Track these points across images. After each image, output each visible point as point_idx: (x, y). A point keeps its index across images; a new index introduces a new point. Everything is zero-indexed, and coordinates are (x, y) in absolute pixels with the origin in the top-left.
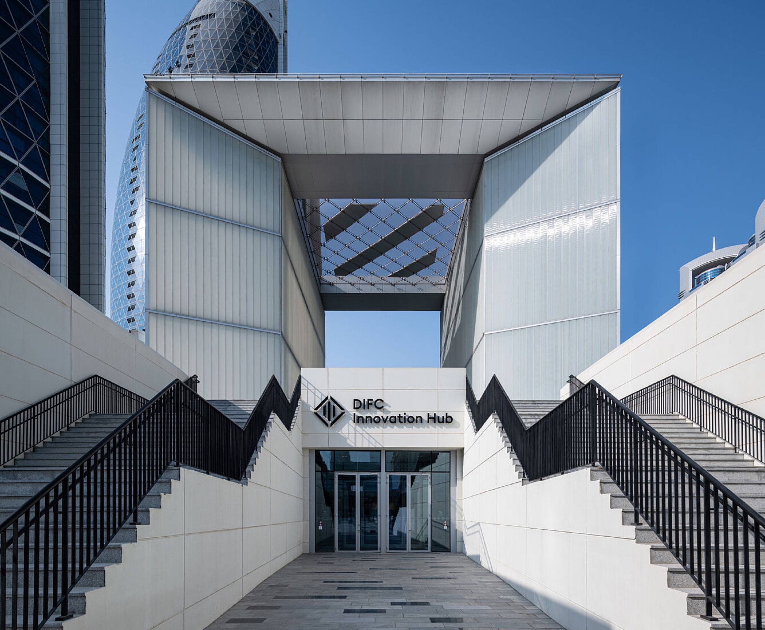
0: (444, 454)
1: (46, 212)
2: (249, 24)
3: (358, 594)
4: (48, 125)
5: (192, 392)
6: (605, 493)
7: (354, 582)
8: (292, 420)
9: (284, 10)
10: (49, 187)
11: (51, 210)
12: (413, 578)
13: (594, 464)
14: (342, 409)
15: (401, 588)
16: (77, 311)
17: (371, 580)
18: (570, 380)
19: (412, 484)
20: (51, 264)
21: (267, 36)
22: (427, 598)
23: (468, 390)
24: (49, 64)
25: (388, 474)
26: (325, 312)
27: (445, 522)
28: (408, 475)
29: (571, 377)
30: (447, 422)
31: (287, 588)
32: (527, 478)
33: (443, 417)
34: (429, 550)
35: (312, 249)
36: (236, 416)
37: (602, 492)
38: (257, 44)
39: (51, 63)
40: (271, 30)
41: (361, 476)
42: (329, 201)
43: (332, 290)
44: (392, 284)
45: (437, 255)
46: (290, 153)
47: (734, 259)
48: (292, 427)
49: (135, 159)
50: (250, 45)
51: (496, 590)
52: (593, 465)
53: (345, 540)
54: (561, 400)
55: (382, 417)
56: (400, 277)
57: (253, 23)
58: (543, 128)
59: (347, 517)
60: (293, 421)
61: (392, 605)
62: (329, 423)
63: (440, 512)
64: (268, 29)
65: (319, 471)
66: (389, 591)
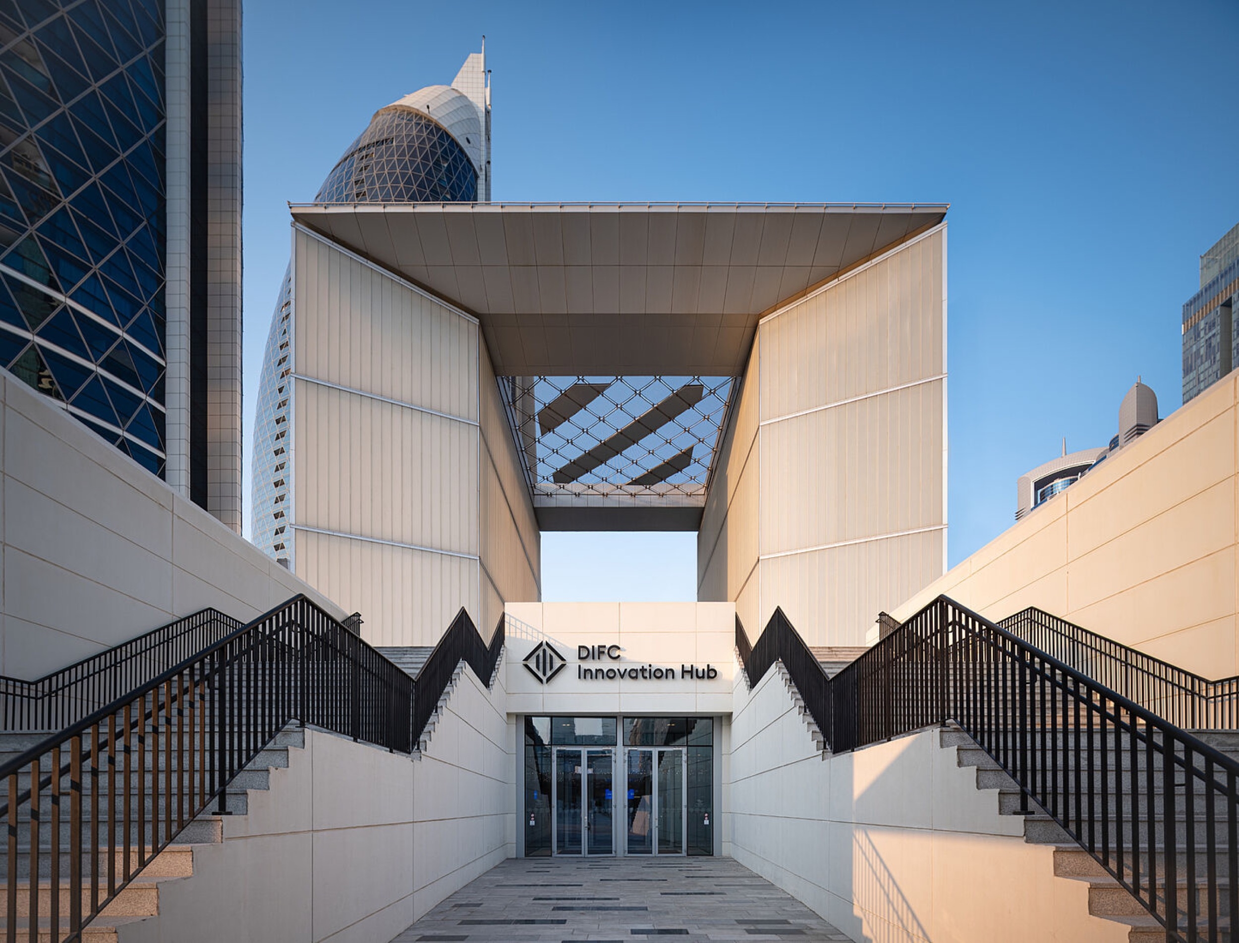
0: (705, 721)
1: (160, 396)
2: (439, 152)
3: (582, 917)
4: (163, 281)
5: (352, 635)
6: (965, 766)
7: (579, 899)
8: (492, 673)
9: (486, 134)
10: (164, 365)
11: (167, 396)
12: (662, 894)
13: (944, 722)
14: (563, 659)
15: (646, 909)
16: (181, 516)
17: (603, 897)
18: (880, 619)
19: (659, 763)
20: (167, 469)
21: (463, 168)
22: (684, 923)
23: (739, 632)
24: (165, 200)
25: (627, 749)
26: (541, 533)
27: (706, 815)
28: (655, 751)
29: (882, 614)
30: (709, 677)
31: (480, 908)
32: (829, 750)
33: (704, 670)
34: (684, 854)
35: (523, 446)
36: (410, 666)
37: (960, 764)
38: (449, 179)
39: (168, 197)
40: (468, 160)
41: (589, 752)
42: (545, 380)
43: (552, 503)
44: (631, 495)
45: (693, 455)
46: (491, 312)
47: (1089, 467)
48: (490, 683)
49: (285, 332)
50: (440, 180)
51: (784, 910)
52: (943, 724)
53: (567, 839)
54: (867, 645)
55: (618, 670)
56: (643, 485)
57: (445, 152)
58: (840, 278)
59: (570, 809)
60: (493, 675)
61: (632, 933)
62: (544, 679)
63: (699, 801)
64: (465, 159)
65: (531, 745)
66: (627, 912)
